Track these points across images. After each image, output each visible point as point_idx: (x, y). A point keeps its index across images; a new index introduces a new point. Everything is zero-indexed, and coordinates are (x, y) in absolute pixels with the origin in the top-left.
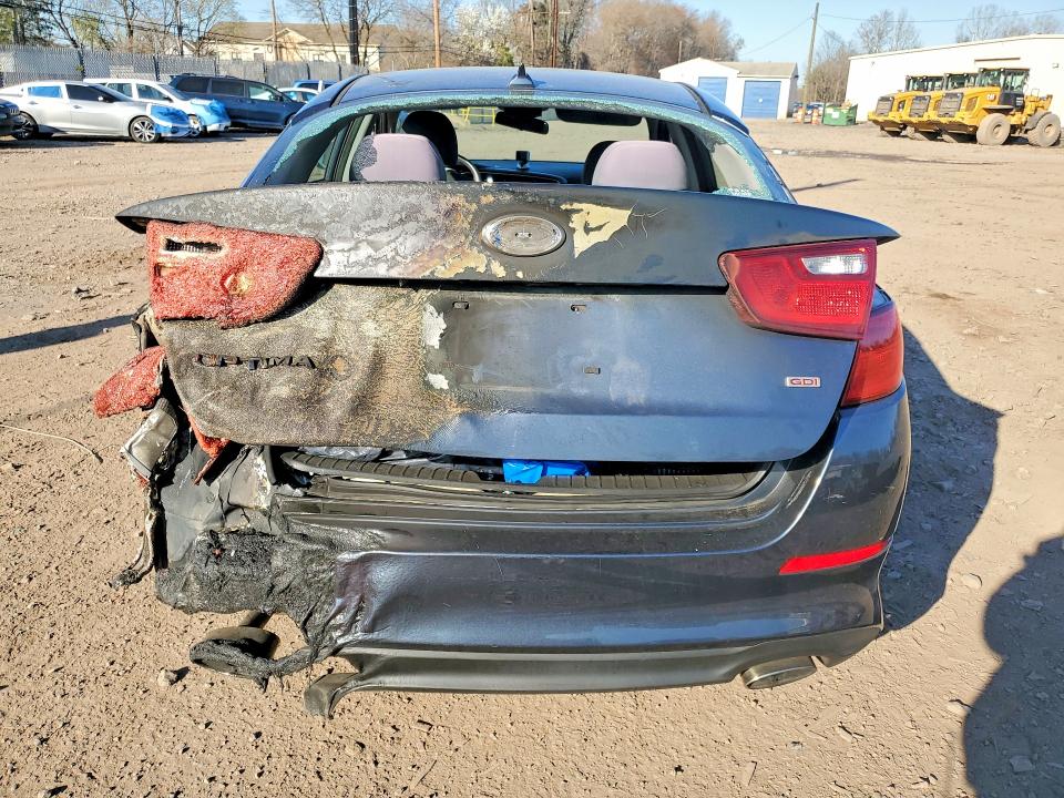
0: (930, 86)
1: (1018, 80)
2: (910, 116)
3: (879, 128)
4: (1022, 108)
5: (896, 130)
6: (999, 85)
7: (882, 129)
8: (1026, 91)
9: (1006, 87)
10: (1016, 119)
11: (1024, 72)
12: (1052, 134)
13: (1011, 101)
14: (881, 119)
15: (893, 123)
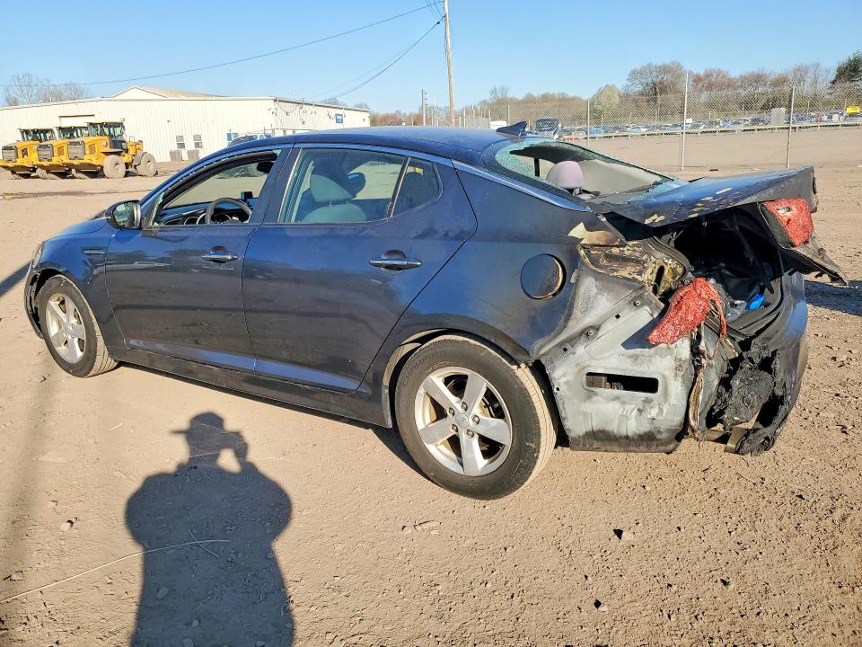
0: (43, 137)
1: (118, 131)
2: (40, 161)
3: (9, 172)
4: (127, 151)
5: (27, 173)
6: (105, 135)
7: (13, 172)
8: (126, 138)
9: (111, 136)
10: (126, 158)
11: (120, 125)
12: (151, 167)
13: (118, 146)
14: (10, 165)
15: (23, 168)
